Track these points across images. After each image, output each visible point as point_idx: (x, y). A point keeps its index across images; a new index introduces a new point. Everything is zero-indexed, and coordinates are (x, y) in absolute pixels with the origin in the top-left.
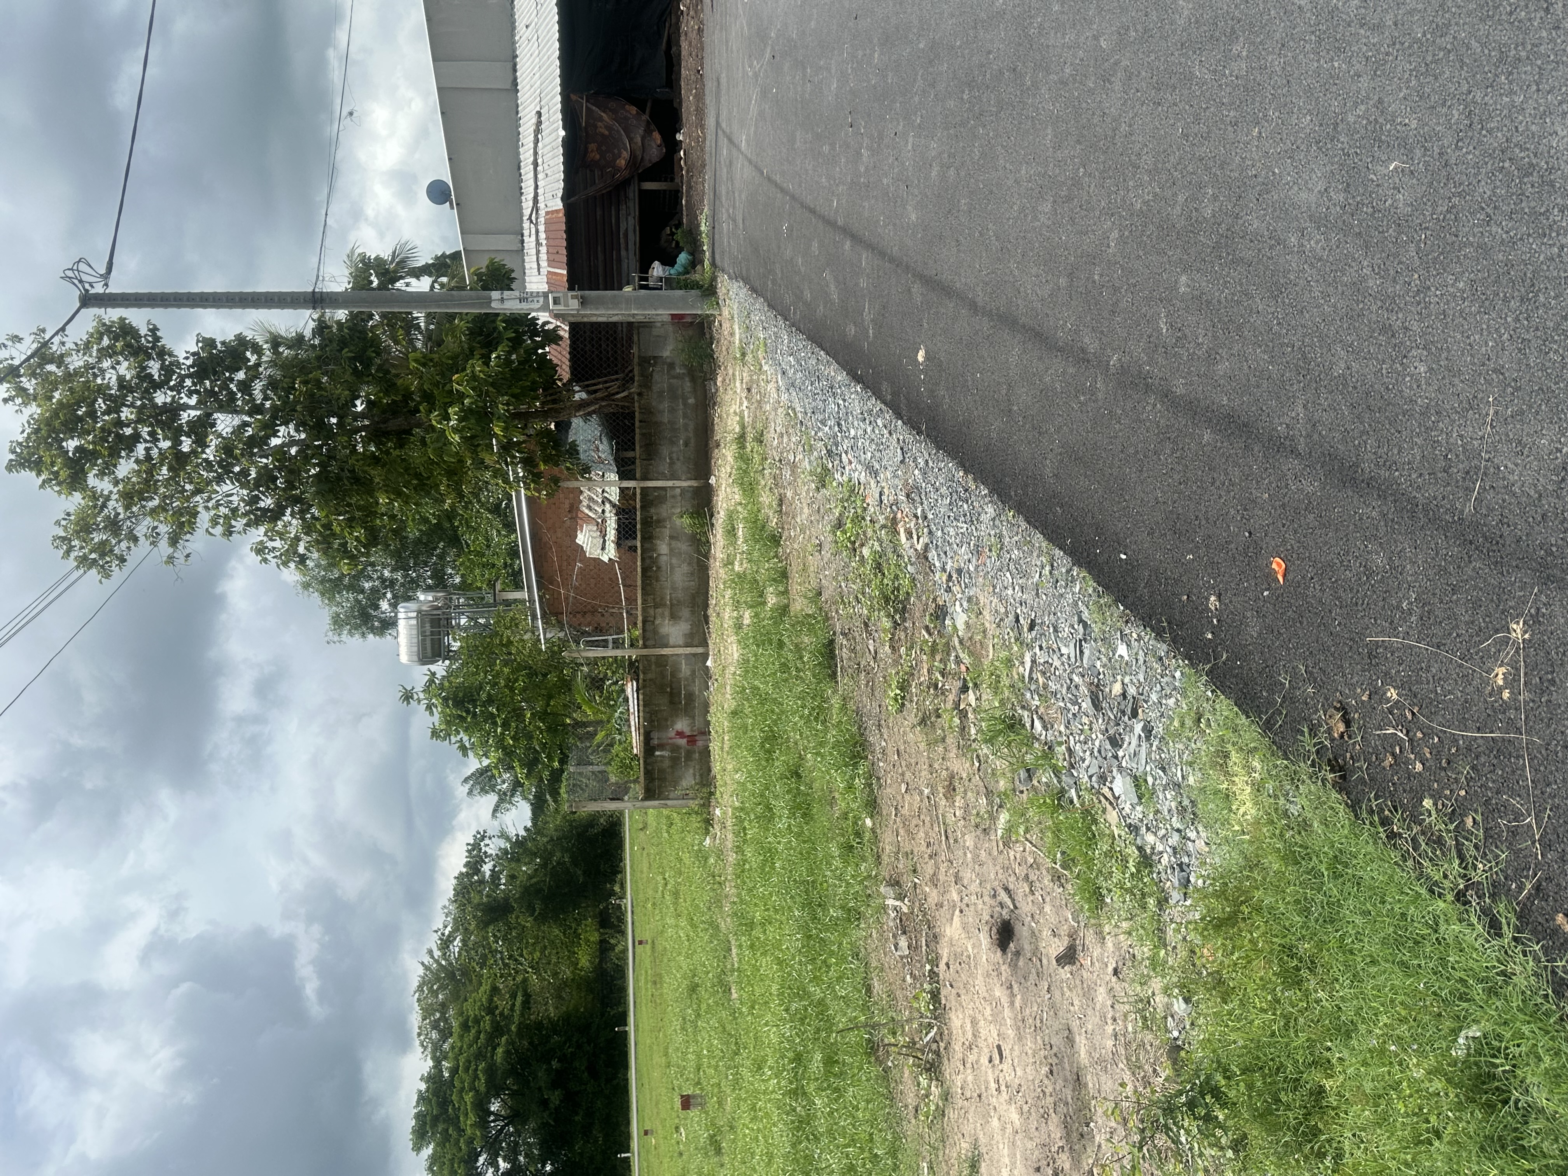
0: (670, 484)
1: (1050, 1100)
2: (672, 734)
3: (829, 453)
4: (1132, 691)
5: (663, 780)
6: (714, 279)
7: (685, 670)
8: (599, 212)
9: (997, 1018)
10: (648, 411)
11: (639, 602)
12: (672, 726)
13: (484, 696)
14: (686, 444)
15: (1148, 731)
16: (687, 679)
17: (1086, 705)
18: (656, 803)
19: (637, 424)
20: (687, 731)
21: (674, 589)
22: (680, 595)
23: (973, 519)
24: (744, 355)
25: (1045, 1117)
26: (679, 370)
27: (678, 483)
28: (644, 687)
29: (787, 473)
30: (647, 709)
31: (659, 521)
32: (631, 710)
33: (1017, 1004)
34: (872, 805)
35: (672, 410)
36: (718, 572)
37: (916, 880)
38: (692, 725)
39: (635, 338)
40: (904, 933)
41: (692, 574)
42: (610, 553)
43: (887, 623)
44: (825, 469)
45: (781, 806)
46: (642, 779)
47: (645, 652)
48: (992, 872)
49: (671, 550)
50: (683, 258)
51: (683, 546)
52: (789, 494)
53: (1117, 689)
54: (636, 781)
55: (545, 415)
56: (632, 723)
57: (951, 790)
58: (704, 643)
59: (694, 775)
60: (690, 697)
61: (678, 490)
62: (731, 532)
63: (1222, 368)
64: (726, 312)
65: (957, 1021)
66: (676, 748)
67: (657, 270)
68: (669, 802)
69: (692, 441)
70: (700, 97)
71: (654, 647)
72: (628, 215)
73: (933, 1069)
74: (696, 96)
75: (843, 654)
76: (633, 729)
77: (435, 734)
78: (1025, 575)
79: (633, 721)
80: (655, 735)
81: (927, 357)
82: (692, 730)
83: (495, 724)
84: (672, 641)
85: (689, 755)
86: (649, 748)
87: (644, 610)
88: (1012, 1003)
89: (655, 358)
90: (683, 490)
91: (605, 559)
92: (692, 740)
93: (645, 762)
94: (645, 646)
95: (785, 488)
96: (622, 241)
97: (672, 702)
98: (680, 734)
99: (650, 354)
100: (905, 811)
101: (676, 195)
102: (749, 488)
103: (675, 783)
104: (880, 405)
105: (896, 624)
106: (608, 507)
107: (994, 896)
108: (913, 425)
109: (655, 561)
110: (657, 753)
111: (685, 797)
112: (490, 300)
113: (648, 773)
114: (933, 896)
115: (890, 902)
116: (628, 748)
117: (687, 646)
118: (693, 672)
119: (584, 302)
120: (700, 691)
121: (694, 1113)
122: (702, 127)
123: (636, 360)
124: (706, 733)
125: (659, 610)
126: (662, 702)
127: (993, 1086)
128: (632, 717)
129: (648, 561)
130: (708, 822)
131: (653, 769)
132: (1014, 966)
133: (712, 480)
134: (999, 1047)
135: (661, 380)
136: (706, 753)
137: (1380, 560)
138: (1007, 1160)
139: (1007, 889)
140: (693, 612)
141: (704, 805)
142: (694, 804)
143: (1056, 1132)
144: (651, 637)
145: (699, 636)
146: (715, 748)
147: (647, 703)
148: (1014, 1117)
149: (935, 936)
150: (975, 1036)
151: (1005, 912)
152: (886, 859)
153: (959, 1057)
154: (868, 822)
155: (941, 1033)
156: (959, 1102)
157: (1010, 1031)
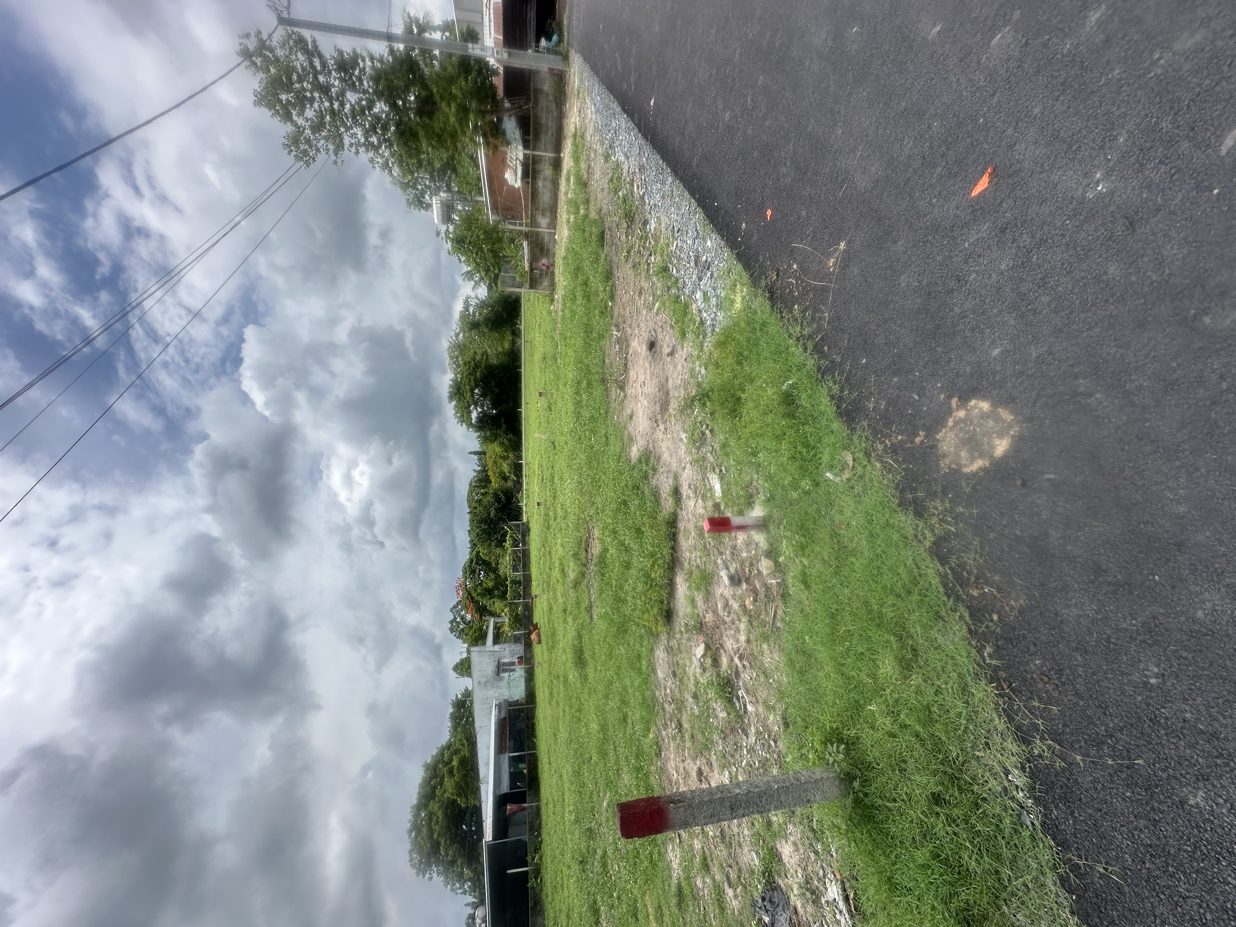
0: (544, 154)
1: (657, 399)
2: (540, 264)
3: (610, 146)
4: (709, 259)
5: (536, 282)
6: (568, 51)
7: (546, 239)
9: (645, 372)
10: (536, 117)
11: (530, 207)
13: (468, 241)
14: (552, 136)
15: (712, 275)
16: (547, 242)
17: (692, 264)
18: (534, 290)
19: (531, 123)
21: (544, 203)
22: (546, 206)
23: (663, 183)
24: (579, 93)
25: (655, 404)
26: (550, 98)
27: (547, 154)
28: (531, 244)
29: (592, 155)
30: (531, 253)
31: (539, 171)
32: (525, 253)
33: (652, 369)
34: (612, 297)
35: (547, 118)
36: (562, 197)
37: (624, 326)
39: (532, 78)
40: (618, 343)
41: (551, 197)
42: (518, 184)
43: (625, 225)
44: (608, 153)
45: (579, 295)
46: (528, 281)
47: (531, 229)
48: (651, 324)
49: (543, 185)
50: (555, 38)
51: (548, 184)
52: (593, 164)
53: (704, 258)
54: (526, 281)
55: (492, 112)
57: (640, 293)
58: (555, 228)
59: (548, 281)
60: (548, 250)
61: (547, 158)
62: (568, 180)
63: (768, 123)
64: (572, 70)
65: (632, 374)
66: (542, 270)
67: (543, 42)
68: (538, 291)
69: (555, 134)
71: (535, 227)
73: (622, 388)
75: (608, 237)
76: (526, 260)
77: (449, 253)
78: (679, 209)
79: (526, 257)
80: (534, 264)
81: (654, 103)
83: (472, 253)
84: (542, 226)
86: (532, 269)
87: (532, 211)
88: (650, 368)
89: (540, 90)
90: (549, 158)
91: (516, 186)
92: (548, 268)
93: (530, 274)
94: (531, 227)
95: (591, 161)
97: (541, 251)
98: (544, 265)
99: (538, 88)
100: (624, 300)
102: (577, 159)
103: (541, 284)
104: (633, 125)
105: (629, 226)
106: (518, 162)
108: (645, 136)
109: (536, 189)
111: (544, 289)
112: (467, 48)
113: (531, 279)
114: (629, 331)
115: (615, 333)
116: (524, 268)
117: (548, 228)
118: (550, 240)
119: (510, 55)
120: (552, 248)
121: (543, 398)
123: (532, 90)
124: (553, 265)
125: (538, 212)
126: (537, 251)
127: (640, 394)
130: (552, 300)
131: (533, 277)
132: (653, 356)
133: (562, 155)
134: (644, 382)
135: (542, 102)
136: (553, 273)
137: (804, 214)
138: (641, 417)
139: (654, 330)
140: (551, 214)
141: (551, 293)
142: (547, 293)
143: (658, 408)
144: (534, 223)
145: (553, 224)
146: (556, 271)
147: (531, 251)
148: (646, 403)
149: (628, 345)
150: (637, 378)
151: (652, 338)
152: (615, 318)
153: (631, 385)
154: (610, 304)
155: (626, 377)
156: (629, 399)
157: (648, 377)
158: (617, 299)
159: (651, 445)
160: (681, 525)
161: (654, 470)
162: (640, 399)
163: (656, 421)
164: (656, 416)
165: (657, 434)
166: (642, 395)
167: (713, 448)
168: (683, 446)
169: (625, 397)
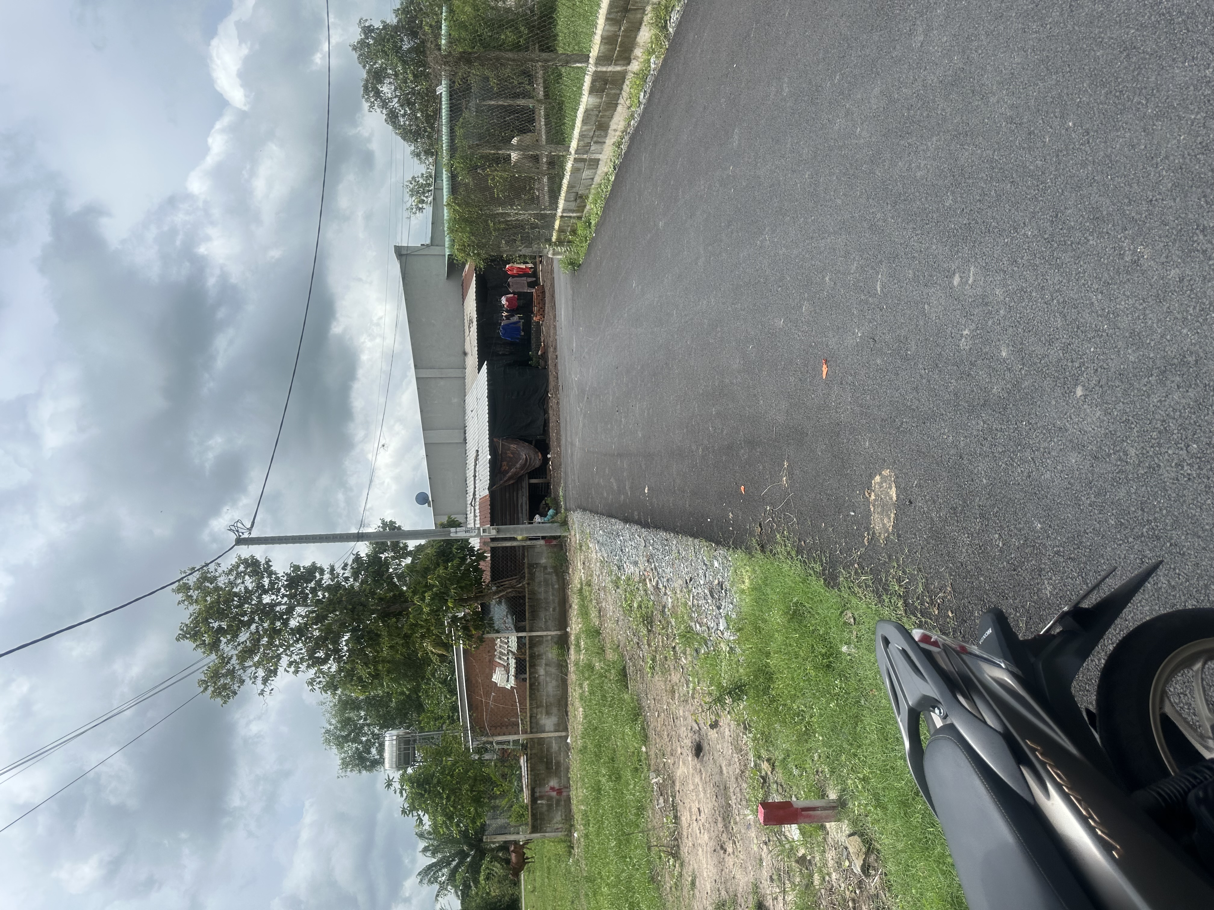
0: (545, 633)
2: (547, 788)
3: (619, 568)
4: (720, 579)
5: (542, 819)
7: (555, 747)
8: (507, 495)
9: (697, 794)
10: (533, 593)
11: (528, 705)
12: (547, 784)
13: (435, 781)
14: (554, 610)
15: (726, 591)
16: (556, 753)
17: (710, 600)
18: (538, 835)
19: (527, 600)
20: (557, 786)
21: (548, 696)
22: (551, 699)
23: (670, 551)
25: (716, 823)
26: (549, 570)
27: (549, 633)
28: (531, 758)
29: (602, 595)
30: (533, 773)
31: (539, 655)
32: (523, 774)
33: (703, 776)
35: (546, 592)
37: (665, 760)
38: (560, 783)
39: (526, 554)
40: (661, 795)
41: (558, 686)
42: (512, 682)
43: (646, 634)
44: (618, 578)
46: (530, 819)
47: (531, 736)
48: (690, 718)
49: (546, 672)
50: (551, 512)
51: (553, 670)
53: (716, 582)
54: (527, 823)
55: (476, 598)
56: (524, 783)
57: (673, 693)
58: (566, 729)
59: (562, 816)
60: (558, 764)
61: (550, 638)
63: (725, 432)
64: (573, 533)
66: (550, 798)
67: (537, 518)
68: (547, 834)
69: (557, 609)
70: (558, 433)
71: (537, 732)
72: (523, 496)
73: (676, 855)
74: (556, 433)
76: (524, 786)
77: (404, 812)
78: (687, 560)
80: (537, 790)
81: (648, 489)
82: (560, 786)
83: (442, 798)
84: (547, 729)
85: (558, 802)
86: (534, 799)
87: (531, 709)
88: (701, 778)
89: (536, 564)
90: (552, 636)
91: (508, 687)
92: (560, 792)
93: (532, 808)
94: (531, 732)
95: (601, 602)
96: (519, 509)
97: (547, 768)
98: (553, 789)
99: (534, 562)
100: (658, 727)
101: (548, 485)
103: (550, 821)
104: (635, 527)
106: (510, 656)
107: (691, 729)
108: (647, 526)
109: (536, 679)
110: (539, 802)
111: (556, 830)
112: (450, 532)
113: (534, 815)
114: (671, 761)
115: (654, 782)
116: (522, 800)
117: (556, 731)
118: (560, 748)
119: (498, 531)
120: (564, 760)
122: (560, 447)
123: (526, 565)
125: (539, 710)
126: (542, 768)
128: (523, 779)
129: (533, 680)
130: (570, 846)
131: (537, 813)
132: (701, 759)
133: (568, 630)
135: (540, 576)
136: (568, 799)
138: (705, 865)
139: (695, 721)
140: (559, 710)
141: (567, 835)
142: (561, 835)
144: (535, 726)
145: (563, 726)
146: (573, 795)
147: (532, 769)
148: (706, 838)
149: (673, 782)
150: (691, 816)
151: (696, 737)
152: (653, 762)
153: (686, 836)
154: (644, 749)
155: (678, 833)
156: (687, 860)
157: (702, 795)
158: (651, 734)
162: (699, 841)
163: (722, 848)
164: (721, 840)
165: (727, 865)
166: (700, 832)
167: (777, 784)
168: (753, 834)
169: (682, 865)
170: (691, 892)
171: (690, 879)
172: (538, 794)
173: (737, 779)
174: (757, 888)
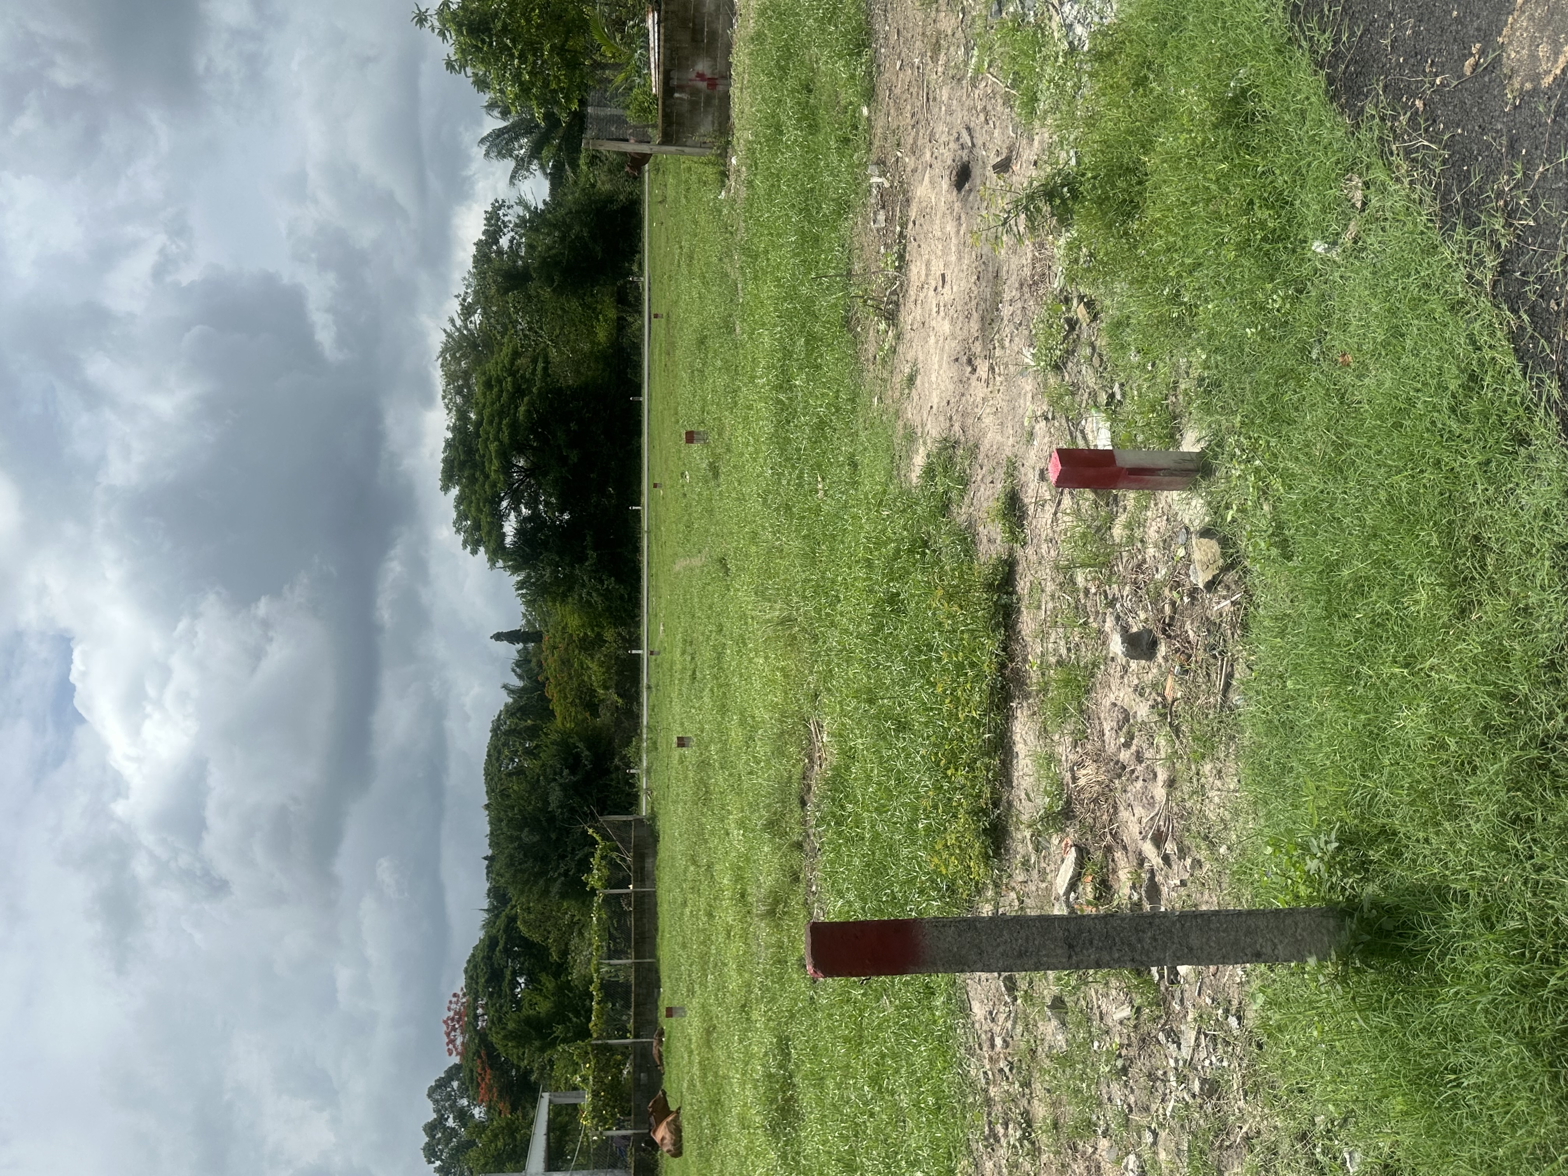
1: (974, 303)
2: (692, 75)
5: (681, 124)
7: (709, 4)
9: (945, 252)
12: (693, 66)
13: (499, 25)
16: (710, 15)
18: (673, 149)
20: (708, 74)
25: (968, 317)
28: (666, 19)
30: (668, 45)
32: (652, 45)
33: (962, 232)
34: (870, 95)
37: (899, 154)
38: (714, 67)
40: (883, 207)
46: (660, 121)
48: (960, 117)
54: (654, 126)
56: (652, 60)
57: (937, 48)
59: (713, 123)
60: (713, 35)
65: (916, 271)
66: (695, 92)
68: (687, 150)
73: (892, 317)
76: (653, 66)
77: (450, 65)
79: (653, 57)
80: (675, 75)
82: (713, 73)
83: (512, 56)
85: (709, 100)
86: (668, 88)
88: (958, 231)
92: (712, 83)
93: (663, 103)
97: (694, 40)
98: (701, 76)
100: (897, 91)
103: (693, 129)
107: (958, 139)
110: (677, 95)
111: (702, 145)
113: (667, 116)
114: (910, 161)
115: (875, 180)
116: (646, 84)
118: (718, 6)
120: (724, 30)
124: (727, 76)
126: (684, 39)
127: (935, 309)
128: (652, 52)
130: (724, 175)
131: (672, 112)
132: (964, 201)
134: (943, 276)
136: (726, 98)
138: (936, 367)
139: (968, 129)
141: (720, 155)
142: (711, 154)
143: (975, 326)
146: (734, 91)
147: (668, 39)
148: (945, 327)
149: (908, 201)
150: (927, 275)
151: (965, 154)
152: (877, 143)
153: (913, 298)
154: (865, 111)
155: (901, 285)
156: (908, 336)
157: (953, 258)
158: (883, 93)
159: (957, 427)
160: (1023, 586)
161: (964, 481)
162: (934, 323)
163: (969, 362)
164: (970, 349)
165: (971, 392)
166: (938, 312)
167: (1094, 349)
168: (1028, 385)
169: (898, 337)
170: (907, 391)
171: (907, 370)
172: (675, 82)
173: (1022, 285)
174: (1015, 468)
